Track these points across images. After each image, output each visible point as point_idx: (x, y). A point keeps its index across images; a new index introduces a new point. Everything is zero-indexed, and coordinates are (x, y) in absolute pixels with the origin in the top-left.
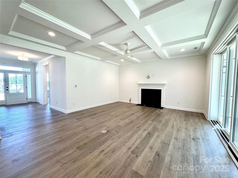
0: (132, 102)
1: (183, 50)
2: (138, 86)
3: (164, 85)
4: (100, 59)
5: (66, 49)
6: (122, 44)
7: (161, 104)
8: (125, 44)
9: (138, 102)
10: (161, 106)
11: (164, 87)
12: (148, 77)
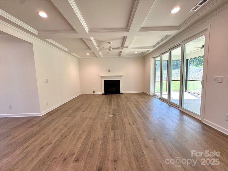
0: (96, 93)
1: (136, 52)
2: (100, 78)
3: (122, 76)
4: (67, 50)
5: (38, 34)
6: (106, 42)
7: (121, 91)
8: (108, 42)
9: (102, 92)
10: (121, 93)
11: (121, 78)
12: (109, 71)
